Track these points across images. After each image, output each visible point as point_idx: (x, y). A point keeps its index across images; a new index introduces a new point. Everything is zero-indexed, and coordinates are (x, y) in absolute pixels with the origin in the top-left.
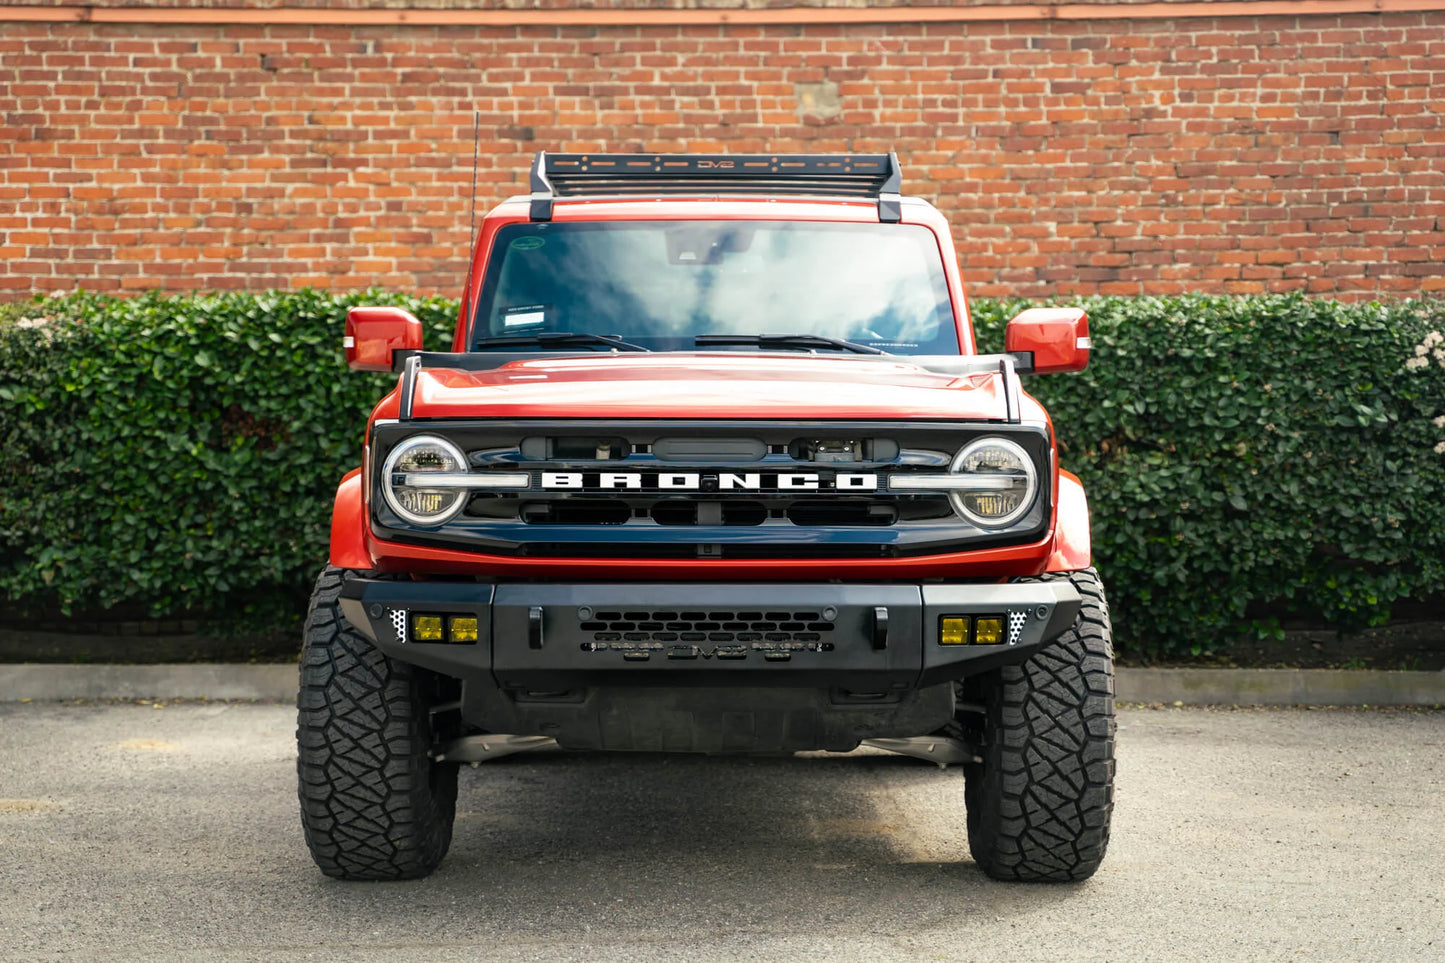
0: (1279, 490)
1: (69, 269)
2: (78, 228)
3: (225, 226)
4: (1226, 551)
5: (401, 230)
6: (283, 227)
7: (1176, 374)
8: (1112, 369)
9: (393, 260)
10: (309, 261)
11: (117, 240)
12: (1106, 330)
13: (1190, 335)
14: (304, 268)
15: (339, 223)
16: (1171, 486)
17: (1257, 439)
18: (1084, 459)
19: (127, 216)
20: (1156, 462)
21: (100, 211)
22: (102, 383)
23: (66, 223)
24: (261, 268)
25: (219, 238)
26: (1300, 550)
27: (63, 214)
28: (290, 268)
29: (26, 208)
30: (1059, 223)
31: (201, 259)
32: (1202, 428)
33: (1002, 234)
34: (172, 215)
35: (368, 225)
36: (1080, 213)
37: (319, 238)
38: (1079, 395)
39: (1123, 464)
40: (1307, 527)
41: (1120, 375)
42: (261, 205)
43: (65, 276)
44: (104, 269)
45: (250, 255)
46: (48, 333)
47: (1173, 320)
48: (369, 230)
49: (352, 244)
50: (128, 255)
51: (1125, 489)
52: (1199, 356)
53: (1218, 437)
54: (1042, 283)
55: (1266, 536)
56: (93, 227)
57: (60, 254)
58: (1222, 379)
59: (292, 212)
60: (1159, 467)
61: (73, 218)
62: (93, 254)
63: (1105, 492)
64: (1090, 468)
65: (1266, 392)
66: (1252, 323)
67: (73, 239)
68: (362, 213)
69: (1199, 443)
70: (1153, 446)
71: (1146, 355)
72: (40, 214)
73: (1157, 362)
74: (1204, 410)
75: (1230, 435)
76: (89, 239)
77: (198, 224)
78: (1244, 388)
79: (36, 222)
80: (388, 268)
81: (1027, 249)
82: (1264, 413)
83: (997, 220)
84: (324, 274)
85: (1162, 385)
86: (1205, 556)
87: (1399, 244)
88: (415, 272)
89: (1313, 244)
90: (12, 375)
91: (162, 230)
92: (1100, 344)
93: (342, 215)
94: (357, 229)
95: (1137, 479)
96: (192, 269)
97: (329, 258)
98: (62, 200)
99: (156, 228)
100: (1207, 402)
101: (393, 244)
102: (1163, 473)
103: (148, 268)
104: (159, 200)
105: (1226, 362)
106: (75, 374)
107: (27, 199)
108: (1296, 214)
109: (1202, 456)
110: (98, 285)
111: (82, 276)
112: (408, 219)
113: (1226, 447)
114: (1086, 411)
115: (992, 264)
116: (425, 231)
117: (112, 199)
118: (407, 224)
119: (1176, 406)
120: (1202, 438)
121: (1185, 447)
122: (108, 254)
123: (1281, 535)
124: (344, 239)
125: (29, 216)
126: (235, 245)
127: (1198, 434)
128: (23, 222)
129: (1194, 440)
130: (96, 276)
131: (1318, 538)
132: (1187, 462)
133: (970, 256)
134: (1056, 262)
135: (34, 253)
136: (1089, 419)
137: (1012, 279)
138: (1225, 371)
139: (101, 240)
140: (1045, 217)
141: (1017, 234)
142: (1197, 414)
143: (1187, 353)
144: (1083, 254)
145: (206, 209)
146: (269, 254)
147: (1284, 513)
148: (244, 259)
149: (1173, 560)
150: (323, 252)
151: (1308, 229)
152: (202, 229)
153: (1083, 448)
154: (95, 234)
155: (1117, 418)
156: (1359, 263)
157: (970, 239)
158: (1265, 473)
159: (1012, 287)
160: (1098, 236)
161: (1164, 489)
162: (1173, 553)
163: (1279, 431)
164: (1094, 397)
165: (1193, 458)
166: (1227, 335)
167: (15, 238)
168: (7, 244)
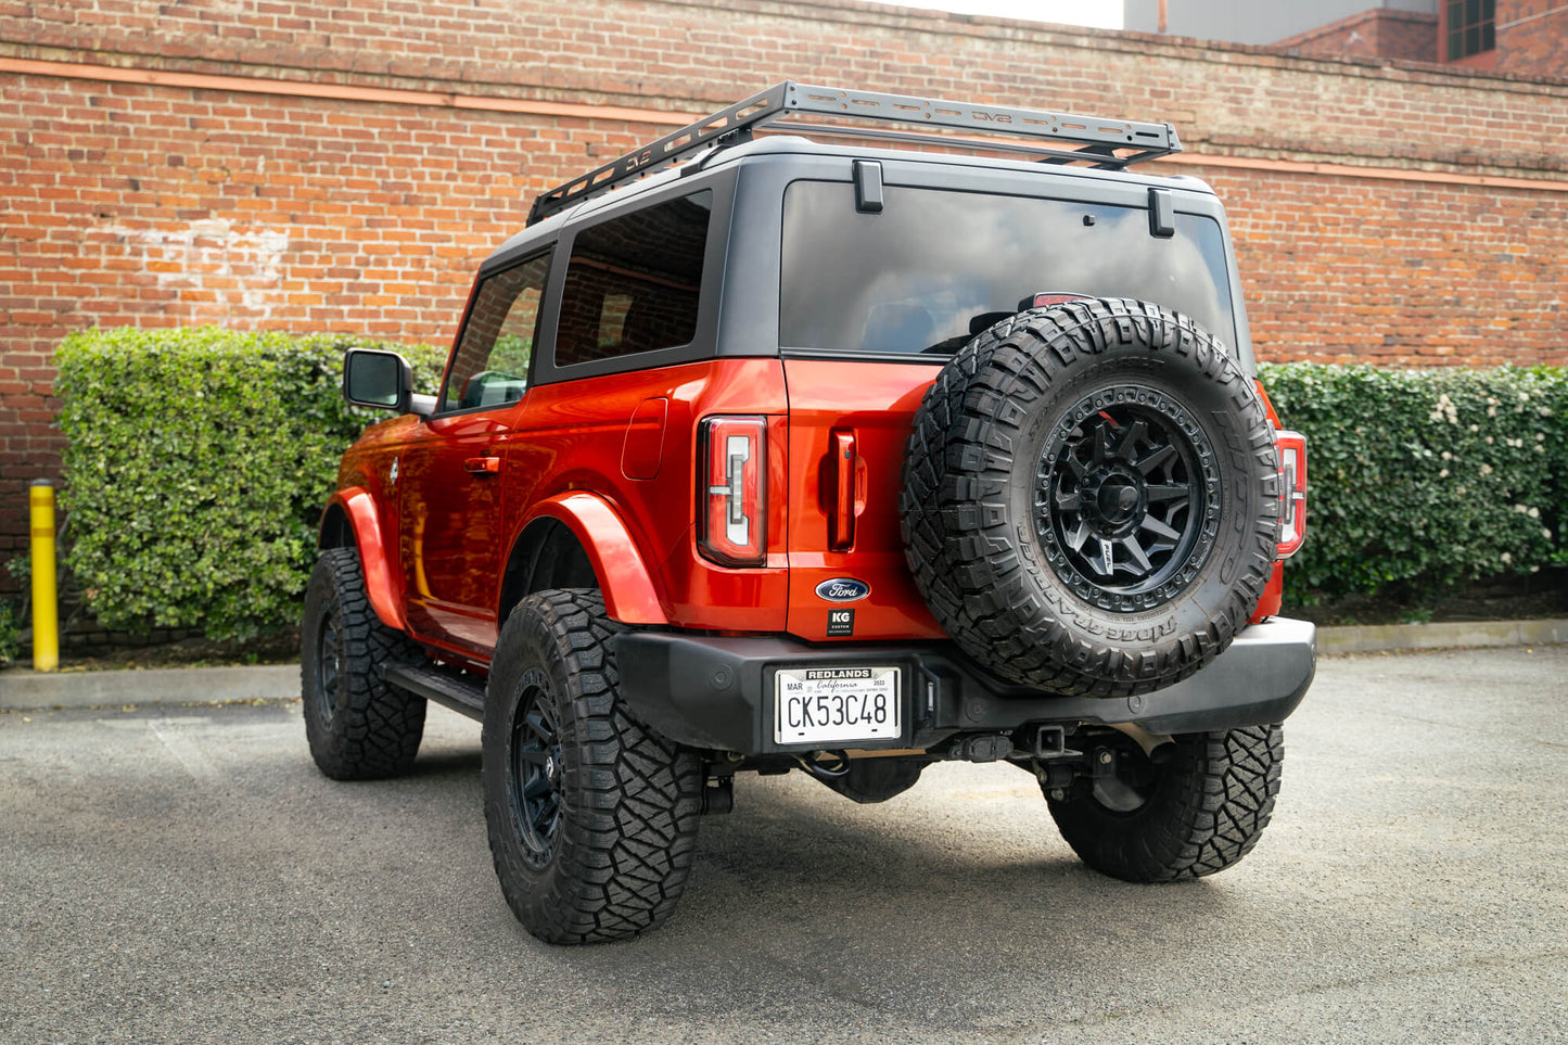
0: (1359, 503)
1: (432, 316)
2: (440, 282)
7: (1306, 420)
13: (1315, 393)
17: (1351, 467)
21: (457, 268)
23: (429, 277)
27: (427, 269)
29: (397, 262)
40: (1372, 529)
43: (429, 322)
47: (1305, 381)
52: (1320, 408)
56: (452, 281)
57: (425, 303)
58: (1334, 425)
61: (435, 272)
65: (1358, 434)
66: (1348, 385)
67: (436, 291)
69: (1317, 469)
72: (408, 268)
74: (1323, 446)
76: (448, 291)
78: (1346, 431)
79: (405, 275)
82: (1358, 449)
87: (1325, 332)
89: (1279, 329)
98: (427, 257)
100: (1325, 440)
105: (1336, 413)
107: (398, 255)
108: (1270, 308)
109: (1318, 479)
111: (442, 323)
113: (1334, 472)
117: (467, 258)
120: (1319, 465)
125: (400, 270)
128: (394, 275)
135: (404, 302)
142: (1319, 449)
143: (1314, 405)
151: (1277, 319)
154: (453, 286)
156: (1304, 344)
158: (1353, 491)
163: (1365, 462)
166: (1334, 393)
167: (387, 288)
168: (381, 293)
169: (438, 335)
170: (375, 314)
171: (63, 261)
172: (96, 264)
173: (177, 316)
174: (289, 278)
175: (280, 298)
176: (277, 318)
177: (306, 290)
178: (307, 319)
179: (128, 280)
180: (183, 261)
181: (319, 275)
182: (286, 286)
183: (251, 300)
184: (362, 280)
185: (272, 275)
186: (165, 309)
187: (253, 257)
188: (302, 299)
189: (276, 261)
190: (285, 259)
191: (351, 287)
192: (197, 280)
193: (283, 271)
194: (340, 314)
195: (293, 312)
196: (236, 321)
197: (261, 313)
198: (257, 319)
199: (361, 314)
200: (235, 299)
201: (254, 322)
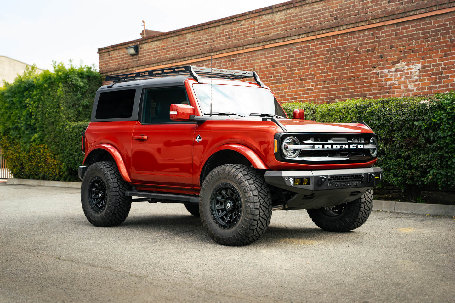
22: (443, 119)
46: (428, 105)
90: (419, 118)
106: (435, 116)
167: (451, 76)
168: (449, 78)
170: (447, 86)
171: (365, 82)
172: (372, 82)
173: (391, 94)
174: (421, 78)
175: (418, 85)
176: (417, 91)
177: (426, 81)
178: (426, 90)
179: (380, 85)
180: (393, 77)
181: (430, 75)
182: (421, 80)
183: (410, 87)
184: (443, 75)
185: (416, 77)
186: (388, 92)
187: (411, 73)
188: (424, 85)
189: (417, 73)
190: (420, 72)
191: (440, 78)
192: (396, 82)
193: (419, 76)
194: (436, 87)
195: (422, 89)
196: (406, 94)
197: (413, 90)
199: (443, 87)
200: (406, 87)
201: (411, 93)
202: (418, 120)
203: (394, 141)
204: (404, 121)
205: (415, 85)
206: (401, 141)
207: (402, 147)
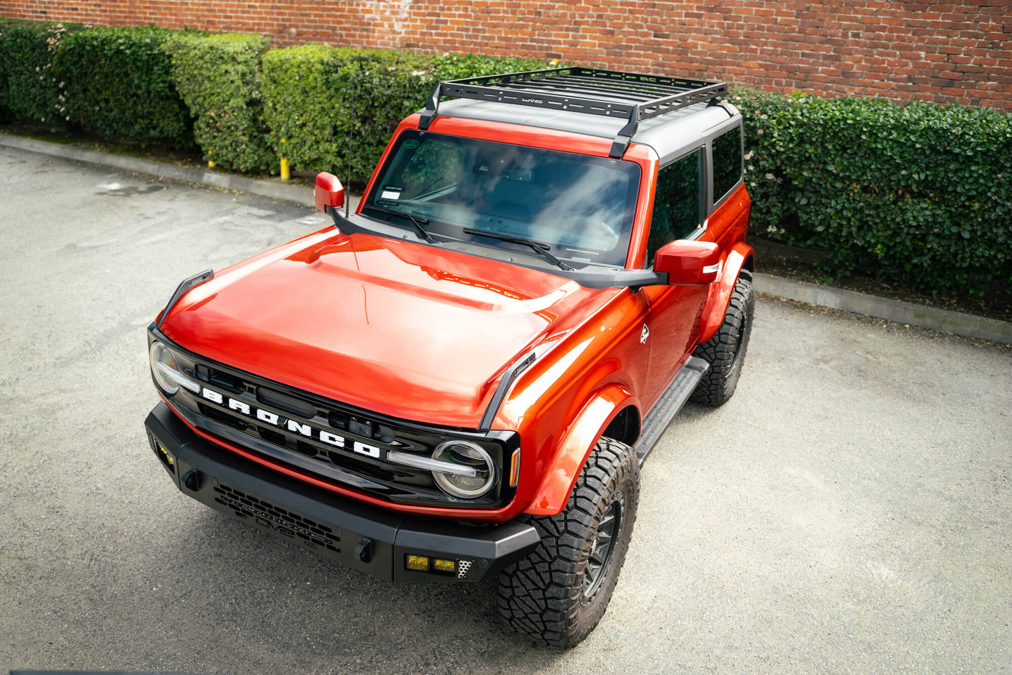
0: (991, 231)
1: (470, 37)
2: (474, 19)
3: (530, 21)
4: (955, 255)
5: (602, 28)
6: (553, 23)
7: (948, 160)
8: (912, 153)
9: (597, 42)
10: (562, 40)
11: (488, 25)
12: (913, 132)
13: (961, 141)
14: (559, 43)
15: (576, 23)
16: (930, 220)
17: (986, 202)
18: (887, 198)
19: (493, 15)
20: (925, 206)
21: (483, 12)
23: (470, 17)
24: (542, 41)
25: (527, 26)
26: (996, 262)
27: (470, 13)
28: (554, 42)
29: (457, 9)
30: (927, 52)
31: (520, 36)
32: (955, 191)
33: (895, 55)
34: (510, 15)
35: (588, 25)
36: (941, 48)
37: (567, 29)
38: (890, 165)
39: (907, 204)
40: (1003, 252)
41: (916, 157)
42: (545, 12)
44: (483, 37)
45: (539, 35)
47: (953, 131)
48: (589, 27)
49: (581, 33)
50: (492, 32)
51: (906, 217)
52: (963, 153)
53: (963, 199)
54: (911, 84)
55: (978, 253)
56: (479, 19)
57: (467, 30)
58: (973, 168)
59: (557, 17)
60: (926, 209)
61: (473, 14)
62: (479, 31)
63: (893, 216)
64: (888, 203)
65: (998, 178)
66: (1001, 139)
67: (473, 24)
68: (586, 19)
69: (953, 199)
70: (926, 196)
71: (933, 148)
72: (461, 12)
73: (939, 153)
74: (959, 182)
75: (970, 198)
76: (478, 24)
77: (520, 19)
78: (985, 174)
79: (460, 16)
80: (594, 45)
81: (907, 64)
82: (993, 190)
83: (893, 48)
84: (567, 46)
85: (938, 165)
86: (942, 255)
88: (605, 48)
90: (410, 95)
91: (505, 22)
92: (908, 139)
93: (577, 19)
94: (583, 26)
95: (912, 213)
96: (516, 40)
97: (570, 39)
98: (469, 6)
99: (503, 20)
100: (962, 178)
101: (598, 35)
102: (928, 213)
103: (500, 38)
104: (505, 8)
105: (979, 159)
107: (457, 6)
109: (953, 206)
110: (480, 44)
111: (474, 40)
112: (605, 23)
113: (967, 203)
114: (893, 174)
115: (885, 70)
116: (612, 29)
117: (488, 7)
118: (604, 25)
119: (943, 178)
120: (954, 196)
121: (944, 200)
122: (484, 31)
123: (987, 254)
124: (577, 30)
125: (457, 13)
126: (533, 30)
127: (954, 194)
128: (454, 16)
129: (950, 197)
130: (479, 40)
131: (1008, 258)
132: (943, 207)
133: (874, 66)
134: (921, 73)
135: (458, 29)
136: (893, 178)
137: (894, 80)
138: (977, 163)
139: (483, 25)
140: (920, 49)
141: (902, 56)
142: (955, 184)
143: (957, 150)
144: (936, 71)
145: (523, 13)
146: (546, 35)
147: (991, 243)
148: (536, 37)
149: (924, 255)
150: (567, 36)
152: (521, 22)
153: (888, 192)
154: (481, 21)
155: (908, 180)
157: (876, 56)
158: (985, 221)
159: (893, 84)
160: (948, 61)
161: (926, 220)
162: (926, 251)
163: (999, 201)
164: (898, 167)
165: (947, 206)
166: (984, 143)
167: (452, 22)
168: (449, 24)
169: (472, 46)
170: (445, 35)
171: (334, 9)
172: (343, 10)
173: (371, 34)
174: (412, 17)
175: (408, 26)
176: (406, 36)
177: (418, 23)
178: (418, 36)
179: (355, 17)
180: (373, 9)
181: (424, 15)
182: (412, 20)
183: (397, 27)
184: (442, 18)
185: (405, 15)
186: (366, 30)
187: (399, 7)
188: (416, 27)
189: (407, 9)
190: (411, 7)
191: (437, 21)
192: (378, 17)
193: (409, 13)
194: (431, 34)
195: (414, 33)
196: (391, 36)
197: (400, 33)
198: (399, 36)
199: (440, 35)
200: (391, 26)
201: (398, 37)
202: (408, 98)
203: (374, 122)
204: (390, 98)
205: (404, 26)
206: (384, 123)
207: (385, 129)
